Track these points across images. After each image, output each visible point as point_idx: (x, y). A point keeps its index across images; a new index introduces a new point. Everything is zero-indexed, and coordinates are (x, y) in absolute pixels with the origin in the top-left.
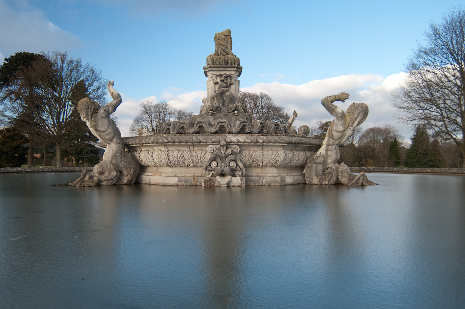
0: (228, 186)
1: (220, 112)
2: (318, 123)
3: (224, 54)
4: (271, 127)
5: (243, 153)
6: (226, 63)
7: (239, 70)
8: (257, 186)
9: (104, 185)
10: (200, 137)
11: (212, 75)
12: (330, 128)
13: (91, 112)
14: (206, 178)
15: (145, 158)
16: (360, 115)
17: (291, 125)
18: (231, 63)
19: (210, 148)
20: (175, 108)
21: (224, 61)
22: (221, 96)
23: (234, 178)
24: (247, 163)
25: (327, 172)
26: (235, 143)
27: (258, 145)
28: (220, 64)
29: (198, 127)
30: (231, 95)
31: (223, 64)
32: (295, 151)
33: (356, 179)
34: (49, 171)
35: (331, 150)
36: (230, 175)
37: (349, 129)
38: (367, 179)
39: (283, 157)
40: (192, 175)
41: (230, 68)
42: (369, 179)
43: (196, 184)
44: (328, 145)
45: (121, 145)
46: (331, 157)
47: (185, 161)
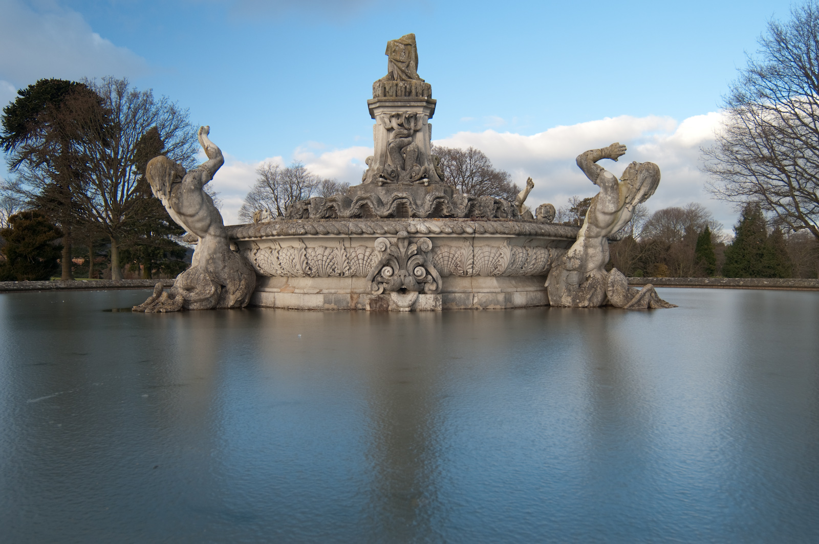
0: (413, 310)
1: (398, 180)
2: (570, 201)
3: (404, 77)
4: (488, 207)
5: (439, 252)
6: (407, 93)
7: (431, 106)
8: (462, 310)
9: (193, 310)
10: (362, 225)
11: (382, 115)
12: (591, 208)
13: (169, 181)
14: (373, 297)
15: (266, 262)
16: (644, 184)
17: (522, 203)
18: (417, 93)
19: (380, 242)
20: (318, 176)
21: (403, 89)
22: (400, 152)
23: (423, 295)
24: (446, 270)
25: (587, 284)
26: (423, 234)
27: (465, 238)
28: (397, 96)
29: (358, 207)
30: (416, 150)
31: (401, 96)
32: (530, 247)
33: (638, 296)
34: (98, 286)
35: (594, 247)
36: (414, 291)
37: (626, 209)
38: (658, 298)
39: (509, 257)
40: (349, 291)
41: (415, 102)
42: (661, 297)
43: (356, 306)
44: (588, 237)
45: (222, 240)
46: (594, 259)
47: (336, 265)
